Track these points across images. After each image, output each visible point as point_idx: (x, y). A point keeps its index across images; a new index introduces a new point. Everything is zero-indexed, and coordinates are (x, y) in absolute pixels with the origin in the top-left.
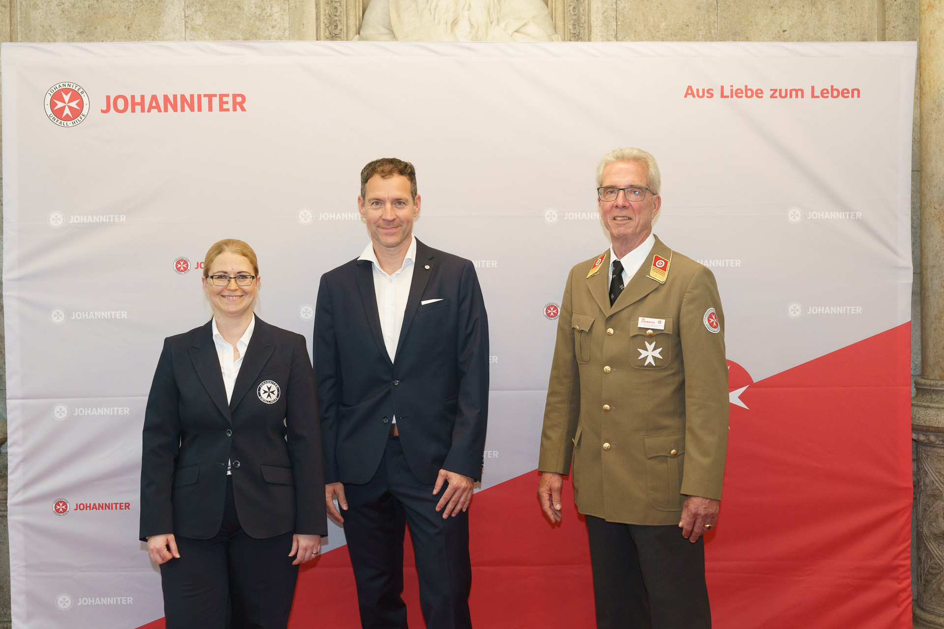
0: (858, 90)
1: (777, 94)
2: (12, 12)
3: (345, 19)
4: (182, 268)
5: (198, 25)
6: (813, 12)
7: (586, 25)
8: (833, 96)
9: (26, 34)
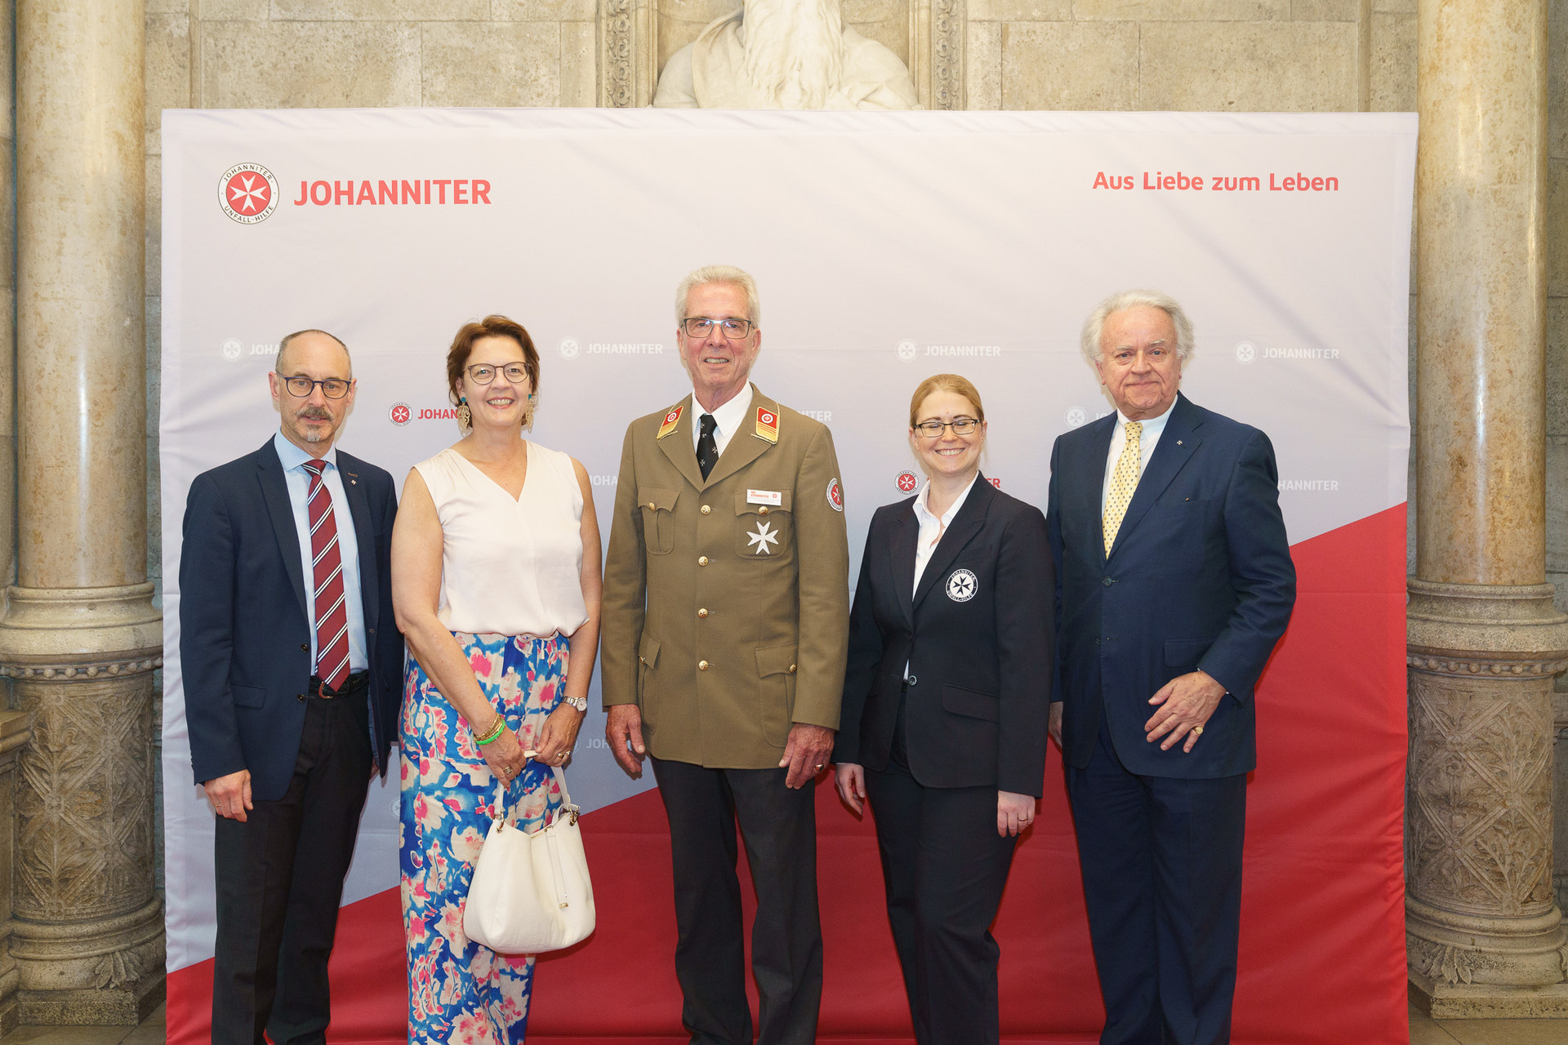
0: (1336, 180)
1: (1222, 185)
2: (194, 75)
3: (634, 84)
4: (401, 418)
5: (439, 92)
6: (1270, 78)
7: (960, 94)
8: (1299, 188)
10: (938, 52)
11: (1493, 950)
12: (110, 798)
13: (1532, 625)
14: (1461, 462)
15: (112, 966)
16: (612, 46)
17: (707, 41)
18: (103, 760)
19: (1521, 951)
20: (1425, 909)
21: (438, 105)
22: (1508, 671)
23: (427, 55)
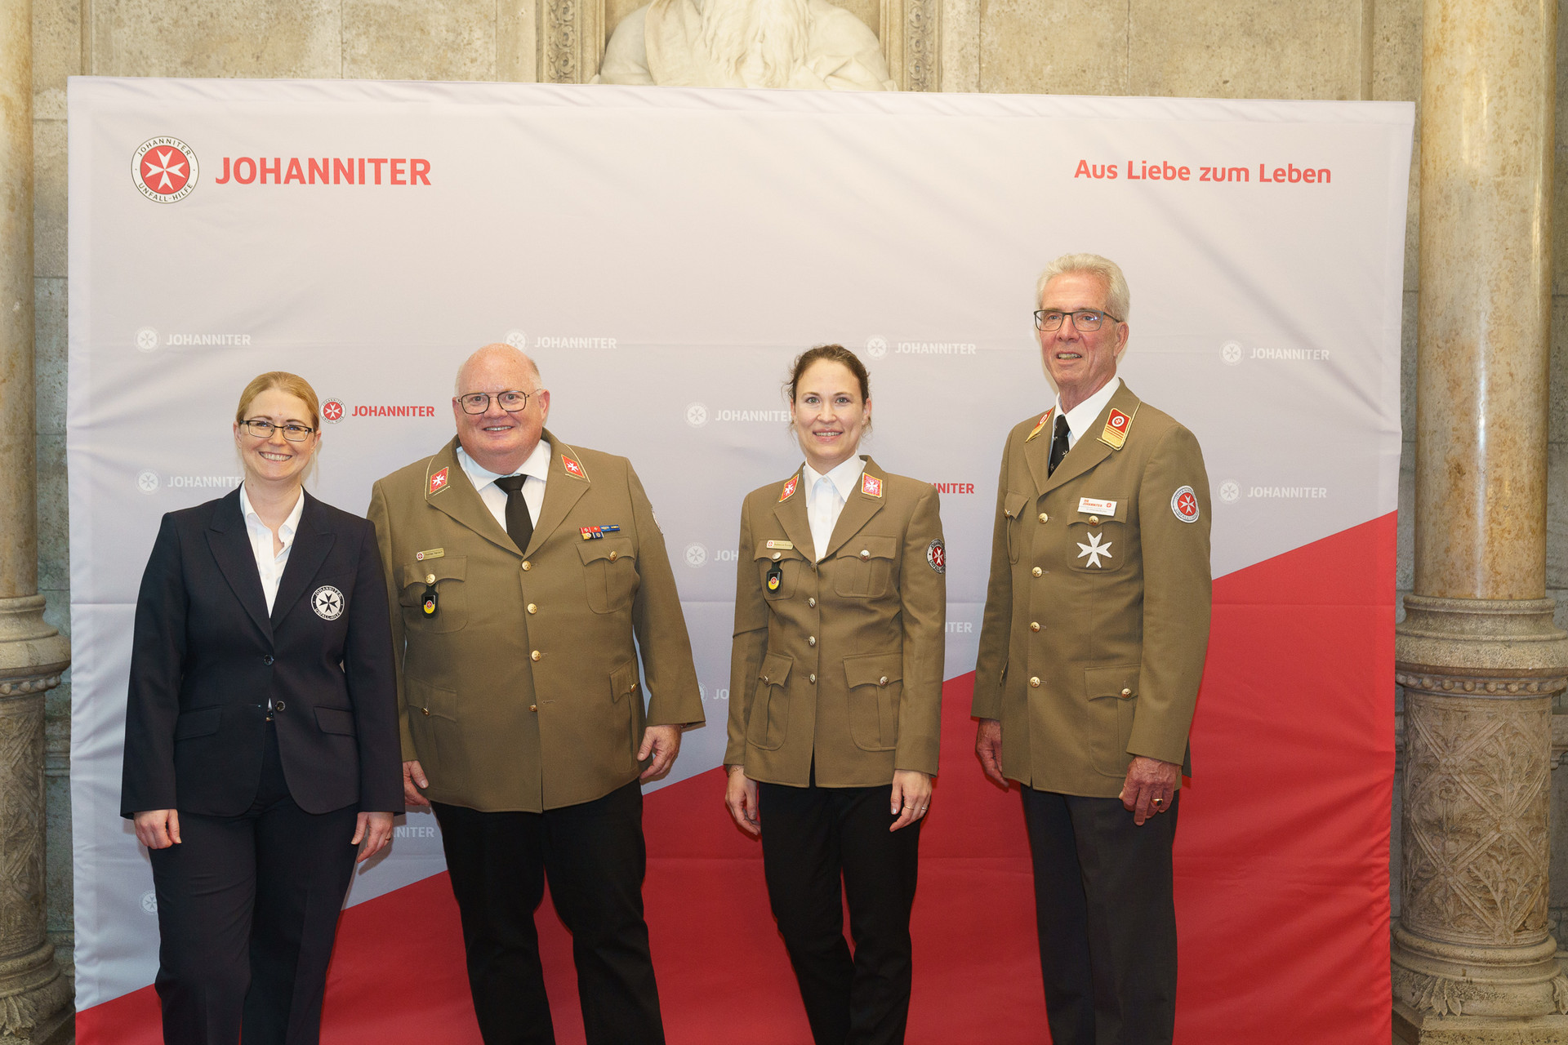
0: (1328, 172)
1: (1210, 175)
2: (84, 31)
3: (579, 51)
4: (333, 415)
5: (363, 55)
6: (1268, 55)
7: (935, 68)
8: (1291, 180)
9: (104, 63)
10: (911, 21)
11: (1484, 980)
13: (1529, 641)
14: (1459, 470)
15: (5, 1012)
16: (554, 8)
17: (660, 6)
19: (1512, 981)
20: (1418, 940)
21: (361, 71)
22: (1503, 689)
23: (347, 14)
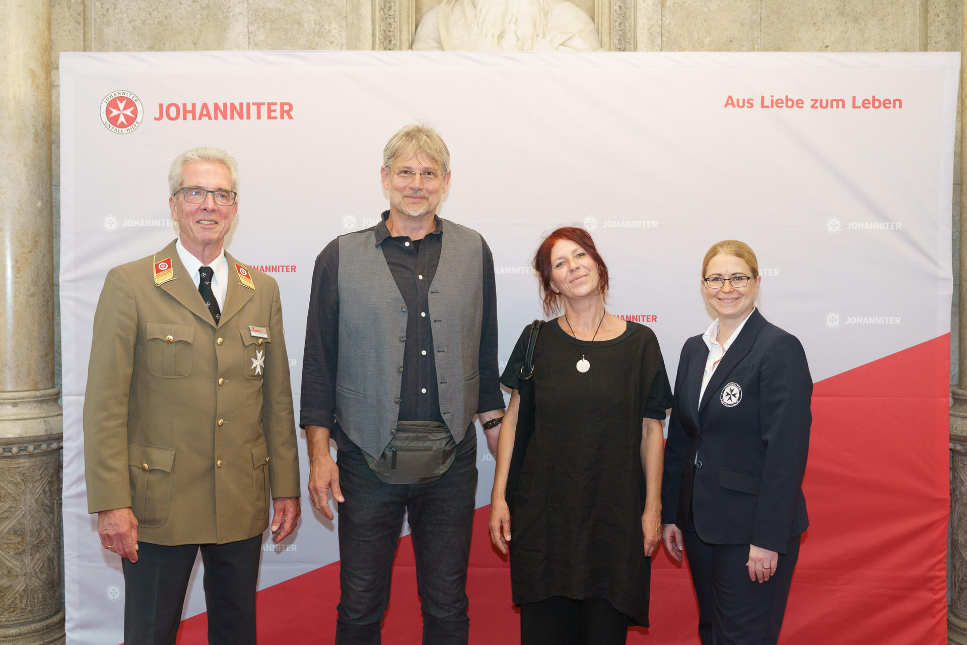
0: (900, 101)
1: (818, 104)
2: (86, 28)
3: (399, 34)
5: (261, 41)
6: (855, 28)
7: (632, 41)
8: (874, 107)
10: (616, 11)
12: (28, 540)
16: (383, 7)
17: (450, 3)
18: (23, 512)
20: (964, 623)
21: (260, 50)
23: (252, 14)
